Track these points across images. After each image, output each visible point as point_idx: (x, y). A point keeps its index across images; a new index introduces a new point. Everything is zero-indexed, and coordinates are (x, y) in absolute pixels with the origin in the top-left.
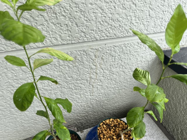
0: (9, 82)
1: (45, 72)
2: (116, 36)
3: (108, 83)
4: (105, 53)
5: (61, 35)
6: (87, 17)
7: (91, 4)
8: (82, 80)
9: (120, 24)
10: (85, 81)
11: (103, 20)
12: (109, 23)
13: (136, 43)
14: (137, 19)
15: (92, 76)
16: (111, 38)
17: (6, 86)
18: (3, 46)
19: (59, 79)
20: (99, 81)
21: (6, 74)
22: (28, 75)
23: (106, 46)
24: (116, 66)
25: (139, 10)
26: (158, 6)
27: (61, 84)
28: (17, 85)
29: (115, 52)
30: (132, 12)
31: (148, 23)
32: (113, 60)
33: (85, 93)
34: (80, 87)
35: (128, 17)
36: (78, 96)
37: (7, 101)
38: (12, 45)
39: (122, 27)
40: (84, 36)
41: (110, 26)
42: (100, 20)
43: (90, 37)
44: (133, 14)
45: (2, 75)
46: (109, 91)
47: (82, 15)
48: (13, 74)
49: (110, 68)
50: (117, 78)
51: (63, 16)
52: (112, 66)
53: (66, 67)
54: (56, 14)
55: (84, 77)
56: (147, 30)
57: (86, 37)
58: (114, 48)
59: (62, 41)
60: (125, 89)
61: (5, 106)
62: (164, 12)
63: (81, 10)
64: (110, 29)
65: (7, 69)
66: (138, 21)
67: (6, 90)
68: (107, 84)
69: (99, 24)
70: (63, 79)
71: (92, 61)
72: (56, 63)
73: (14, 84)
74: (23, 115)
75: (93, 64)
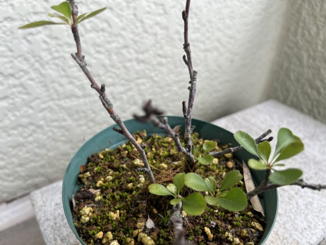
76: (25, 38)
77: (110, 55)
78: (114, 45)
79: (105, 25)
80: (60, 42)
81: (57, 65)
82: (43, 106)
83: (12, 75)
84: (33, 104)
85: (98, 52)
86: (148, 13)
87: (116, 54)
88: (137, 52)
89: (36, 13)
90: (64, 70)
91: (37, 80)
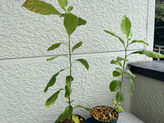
0: (25, 81)
1: (51, 74)
2: (97, 51)
3: (95, 87)
4: (91, 63)
5: (63, 48)
6: (79, 38)
7: (81, 31)
8: (76, 83)
9: (99, 44)
10: (78, 84)
11: (89, 41)
12: (92, 42)
13: (110, 57)
14: (109, 41)
15: (83, 80)
16: (94, 52)
17: (23, 84)
18: (27, 53)
19: (60, 80)
20: (88, 85)
21: (25, 74)
22: (39, 76)
23: (91, 57)
24: (99, 73)
25: (109, 36)
26: (120, 34)
27: (61, 85)
28: (30, 84)
29: (98, 62)
30: (105, 37)
31: (116, 44)
32: (97, 68)
33: (78, 96)
34: (74, 89)
35: (103, 40)
36: (73, 97)
37: (20, 97)
38: (33, 53)
39: (100, 45)
40: (77, 50)
41: (93, 45)
42: (87, 41)
43: (81, 51)
44: (106, 38)
45: (22, 74)
46: (96, 96)
47: (76, 37)
48: (29, 74)
49: (95, 74)
50: (101, 84)
51: (65, 37)
52: (97, 73)
53: (65, 71)
54: (61, 35)
55: (77, 80)
56: (116, 48)
57: (78, 51)
58: (96, 60)
59: (63, 52)
60: (108, 94)
61: (18, 102)
62: (124, 38)
63: (75, 34)
64: (93, 46)
65: (26, 69)
66: (109, 42)
67: (21, 87)
68: (94, 89)
69: (86, 43)
70: (63, 81)
71: (82, 67)
72: (59, 68)
73: (29, 82)
74: (29, 114)
75: (83, 71)
77: (75, 97)
78: (76, 94)
79: (74, 90)
80: (62, 94)
81: (61, 100)
82: (57, 110)
84: (54, 110)
86: (85, 86)
87: (76, 97)
88: (82, 96)
90: (63, 101)
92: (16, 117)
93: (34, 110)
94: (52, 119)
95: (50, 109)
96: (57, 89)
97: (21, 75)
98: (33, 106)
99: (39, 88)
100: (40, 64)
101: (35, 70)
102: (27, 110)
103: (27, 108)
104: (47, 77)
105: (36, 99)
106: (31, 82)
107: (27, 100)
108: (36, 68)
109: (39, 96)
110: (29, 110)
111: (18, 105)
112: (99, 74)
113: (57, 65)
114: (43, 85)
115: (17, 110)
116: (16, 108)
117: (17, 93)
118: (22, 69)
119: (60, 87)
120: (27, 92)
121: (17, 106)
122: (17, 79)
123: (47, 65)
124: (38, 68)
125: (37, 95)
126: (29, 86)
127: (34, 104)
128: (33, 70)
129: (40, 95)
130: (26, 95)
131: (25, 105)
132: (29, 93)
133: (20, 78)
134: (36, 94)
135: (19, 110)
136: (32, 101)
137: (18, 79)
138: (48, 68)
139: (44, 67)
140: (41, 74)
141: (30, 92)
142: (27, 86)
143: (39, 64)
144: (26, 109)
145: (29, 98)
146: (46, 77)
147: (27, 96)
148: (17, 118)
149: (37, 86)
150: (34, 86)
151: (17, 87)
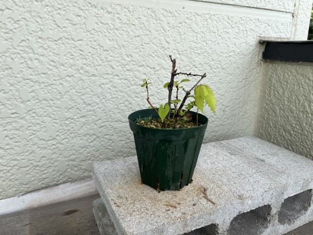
0: (27, 41)
1: (90, 36)
4: (183, 24)
8: (147, 68)
10: (151, 70)
13: (226, 17)
15: (162, 61)
17: (22, 48)
19: (111, 54)
21: (27, 23)
22: (62, 34)
23: (185, 10)
24: (199, 52)
27: (114, 66)
28: (41, 51)
29: (197, 25)
32: (195, 38)
36: (139, 100)
37: (16, 82)
45: (21, 22)
48: (38, 26)
49: (190, 53)
52: (193, 49)
53: (125, 34)
55: (151, 61)
58: (196, 18)
61: (10, 93)
65: (30, 12)
67: (19, 56)
70: (117, 57)
71: (163, 31)
72: (110, 22)
73: (36, 46)
74: (38, 124)
75: (165, 40)
76: (100, 86)
80: (116, 89)
81: (113, 102)
82: (103, 124)
83: (89, 104)
84: (97, 122)
85: (136, 97)
86: (167, 77)
89: (107, 74)
91: (102, 109)
92: (7, 128)
93: (51, 117)
94: (92, 144)
95: (87, 119)
96: (104, 74)
97: (16, 26)
98: (47, 108)
99: (63, 65)
100: (65, 4)
101: (52, 16)
102: (34, 115)
103: (33, 111)
104: (81, 40)
105: (55, 90)
106: (41, 47)
107: (33, 91)
108: (55, 12)
109: (62, 84)
110: (37, 115)
111: (11, 98)
112: (198, 54)
113: (105, 15)
114: (71, 60)
115: (9, 111)
116: (7, 105)
117: (6, 69)
118: (20, 9)
119: (112, 70)
120: (34, 71)
121: (8, 102)
122: (7, 35)
123: (82, 10)
124: (59, 14)
125: (58, 82)
126: (37, 56)
127: (50, 101)
128: (47, 16)
129: (65, 84)
130: (30, 77)
131: (28, 103)
132: (37, 73)
133: (14, 32)
134: (54, 78)
135: (13, 111)
136: (46, 95)
137: (11, 35)
138: (85, 18)
139: (73, 14)
140: (67, 29)
141: (40, 72)
142: (31, 55)
143: (63, 5)
144: (30, 112)
145: (38, 87)
146: (79, 40)
147: (32, 81)
148: (9, 132)
149: (58, 60)
150: (50, 58)
151: (7, 55)
